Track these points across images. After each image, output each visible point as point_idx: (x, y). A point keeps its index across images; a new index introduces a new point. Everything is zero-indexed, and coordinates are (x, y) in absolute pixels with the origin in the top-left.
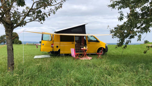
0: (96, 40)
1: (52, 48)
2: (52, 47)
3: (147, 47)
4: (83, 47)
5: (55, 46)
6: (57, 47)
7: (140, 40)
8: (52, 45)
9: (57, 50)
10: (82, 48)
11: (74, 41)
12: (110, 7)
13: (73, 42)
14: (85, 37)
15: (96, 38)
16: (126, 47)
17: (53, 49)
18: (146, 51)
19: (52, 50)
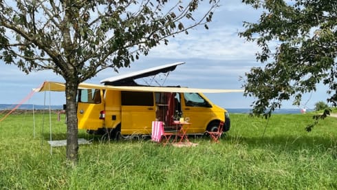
0: (202, 101)
1: (102, 121)
2: (101, 118)
3: (314, 117)
4: (179, 120)
5: (108, 115)
6: (114, 118)
7: (299, 104)
8: (102, 113)
9: (114, 127)
10: (176, 122)
11: (153, 105)
12: (242, 37)
13: (149, 107)
14: (178, 95)
15: (202, 98)
16: (270, 116)
17: (104, 124)
18: (312, 126)
19: (101, 127)
